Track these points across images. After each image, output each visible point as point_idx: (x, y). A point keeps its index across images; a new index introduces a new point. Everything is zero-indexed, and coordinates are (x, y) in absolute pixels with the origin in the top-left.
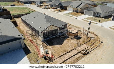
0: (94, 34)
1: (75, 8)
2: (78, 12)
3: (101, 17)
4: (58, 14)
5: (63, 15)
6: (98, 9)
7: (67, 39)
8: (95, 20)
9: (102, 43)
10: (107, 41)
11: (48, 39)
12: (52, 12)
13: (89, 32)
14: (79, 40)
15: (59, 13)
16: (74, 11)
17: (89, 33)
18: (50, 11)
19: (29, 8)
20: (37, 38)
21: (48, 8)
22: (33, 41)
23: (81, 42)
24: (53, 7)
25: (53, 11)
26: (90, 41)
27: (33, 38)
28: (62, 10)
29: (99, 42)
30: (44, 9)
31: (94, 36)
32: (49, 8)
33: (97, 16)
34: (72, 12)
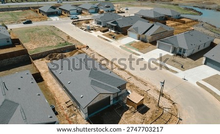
0: (169, 99)
1: (141, 34)
2: (146, 42)
3: (186, 56)
4: (111, 45)
5: (120, 48)
6: (181, 41)
7: (125, 113)
8: (175, 63)
9: (181, 120)
10: (189, 117)
11: (94, 113)
12: (100, 39)
13: (162, 94)
14: (144, 115)
15: (114, 43)
16: (139, 39)
17: (161, 97)
18: (96, 36)
19: (58, 30)
20: (76, 111)
21: (92, 30)
22: (72, 119)
23: (148, 119)
24: (101, 26)
25: (102, 38)
26: (162, 117)
27: (71, 111)
28: (118, 34)
29: (176, 118)
30: (85, 30)
31: (169, 105)
32: (95, 29)
33: (180, 53)
34: (135, 42)
